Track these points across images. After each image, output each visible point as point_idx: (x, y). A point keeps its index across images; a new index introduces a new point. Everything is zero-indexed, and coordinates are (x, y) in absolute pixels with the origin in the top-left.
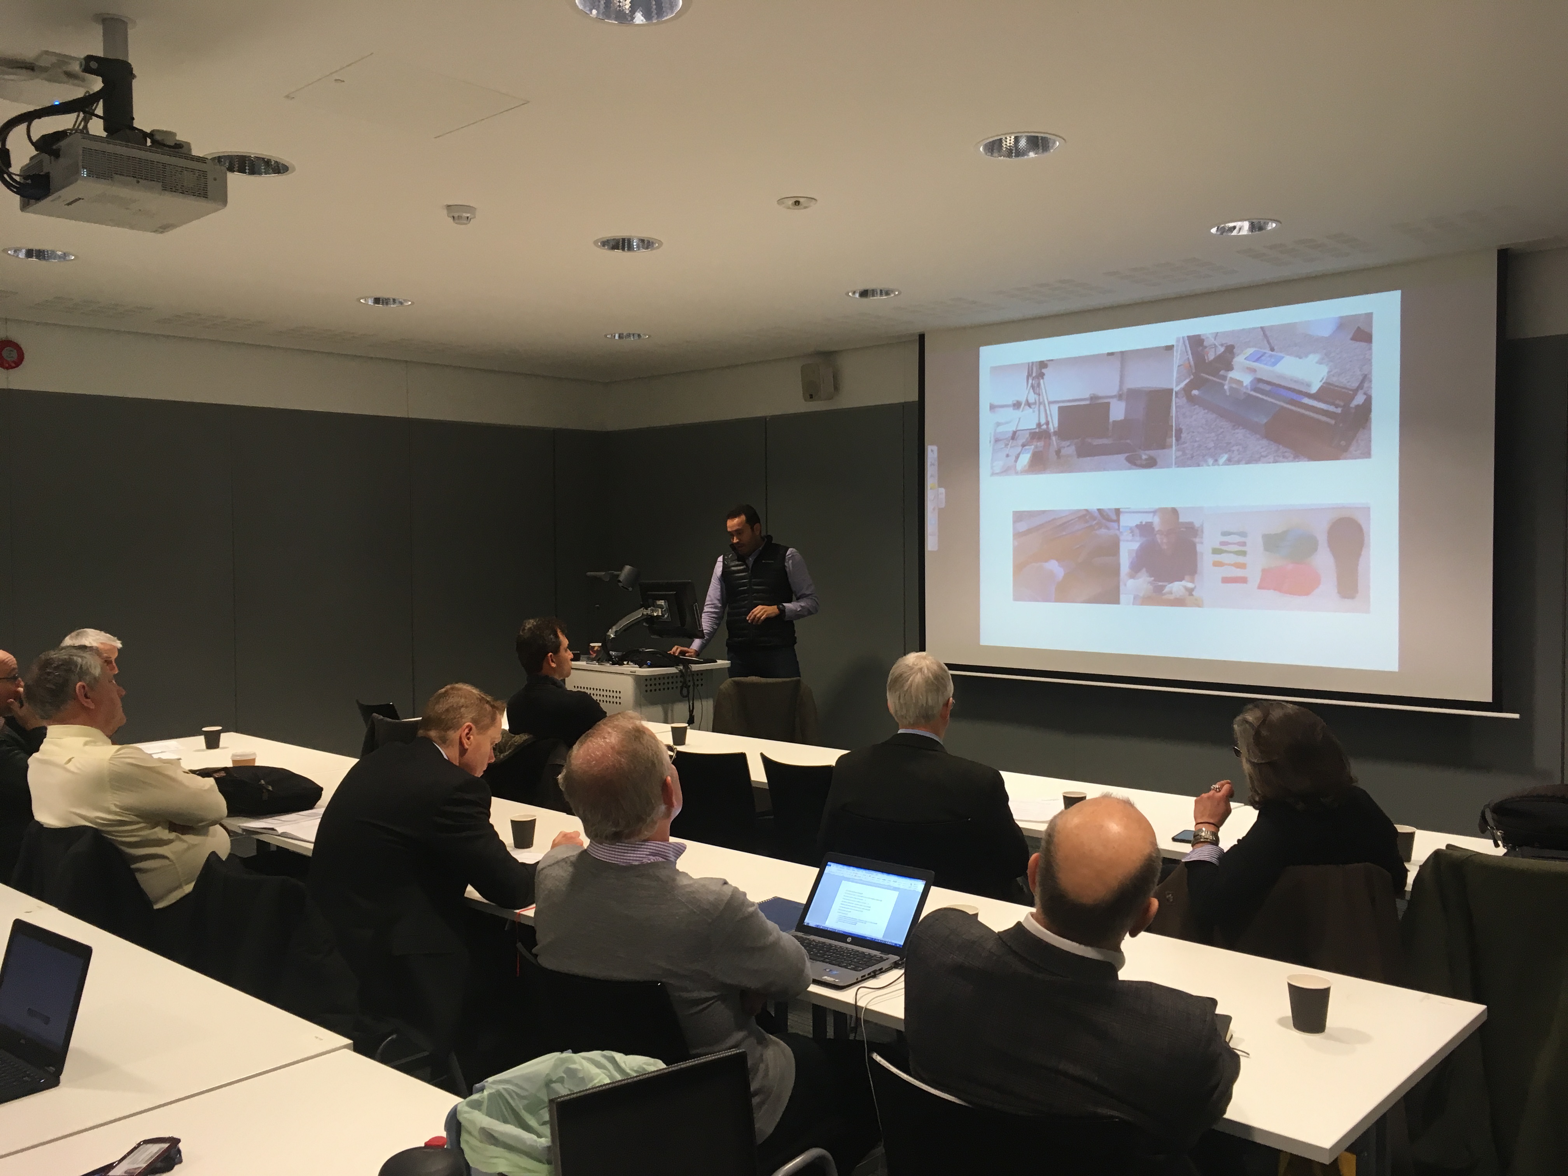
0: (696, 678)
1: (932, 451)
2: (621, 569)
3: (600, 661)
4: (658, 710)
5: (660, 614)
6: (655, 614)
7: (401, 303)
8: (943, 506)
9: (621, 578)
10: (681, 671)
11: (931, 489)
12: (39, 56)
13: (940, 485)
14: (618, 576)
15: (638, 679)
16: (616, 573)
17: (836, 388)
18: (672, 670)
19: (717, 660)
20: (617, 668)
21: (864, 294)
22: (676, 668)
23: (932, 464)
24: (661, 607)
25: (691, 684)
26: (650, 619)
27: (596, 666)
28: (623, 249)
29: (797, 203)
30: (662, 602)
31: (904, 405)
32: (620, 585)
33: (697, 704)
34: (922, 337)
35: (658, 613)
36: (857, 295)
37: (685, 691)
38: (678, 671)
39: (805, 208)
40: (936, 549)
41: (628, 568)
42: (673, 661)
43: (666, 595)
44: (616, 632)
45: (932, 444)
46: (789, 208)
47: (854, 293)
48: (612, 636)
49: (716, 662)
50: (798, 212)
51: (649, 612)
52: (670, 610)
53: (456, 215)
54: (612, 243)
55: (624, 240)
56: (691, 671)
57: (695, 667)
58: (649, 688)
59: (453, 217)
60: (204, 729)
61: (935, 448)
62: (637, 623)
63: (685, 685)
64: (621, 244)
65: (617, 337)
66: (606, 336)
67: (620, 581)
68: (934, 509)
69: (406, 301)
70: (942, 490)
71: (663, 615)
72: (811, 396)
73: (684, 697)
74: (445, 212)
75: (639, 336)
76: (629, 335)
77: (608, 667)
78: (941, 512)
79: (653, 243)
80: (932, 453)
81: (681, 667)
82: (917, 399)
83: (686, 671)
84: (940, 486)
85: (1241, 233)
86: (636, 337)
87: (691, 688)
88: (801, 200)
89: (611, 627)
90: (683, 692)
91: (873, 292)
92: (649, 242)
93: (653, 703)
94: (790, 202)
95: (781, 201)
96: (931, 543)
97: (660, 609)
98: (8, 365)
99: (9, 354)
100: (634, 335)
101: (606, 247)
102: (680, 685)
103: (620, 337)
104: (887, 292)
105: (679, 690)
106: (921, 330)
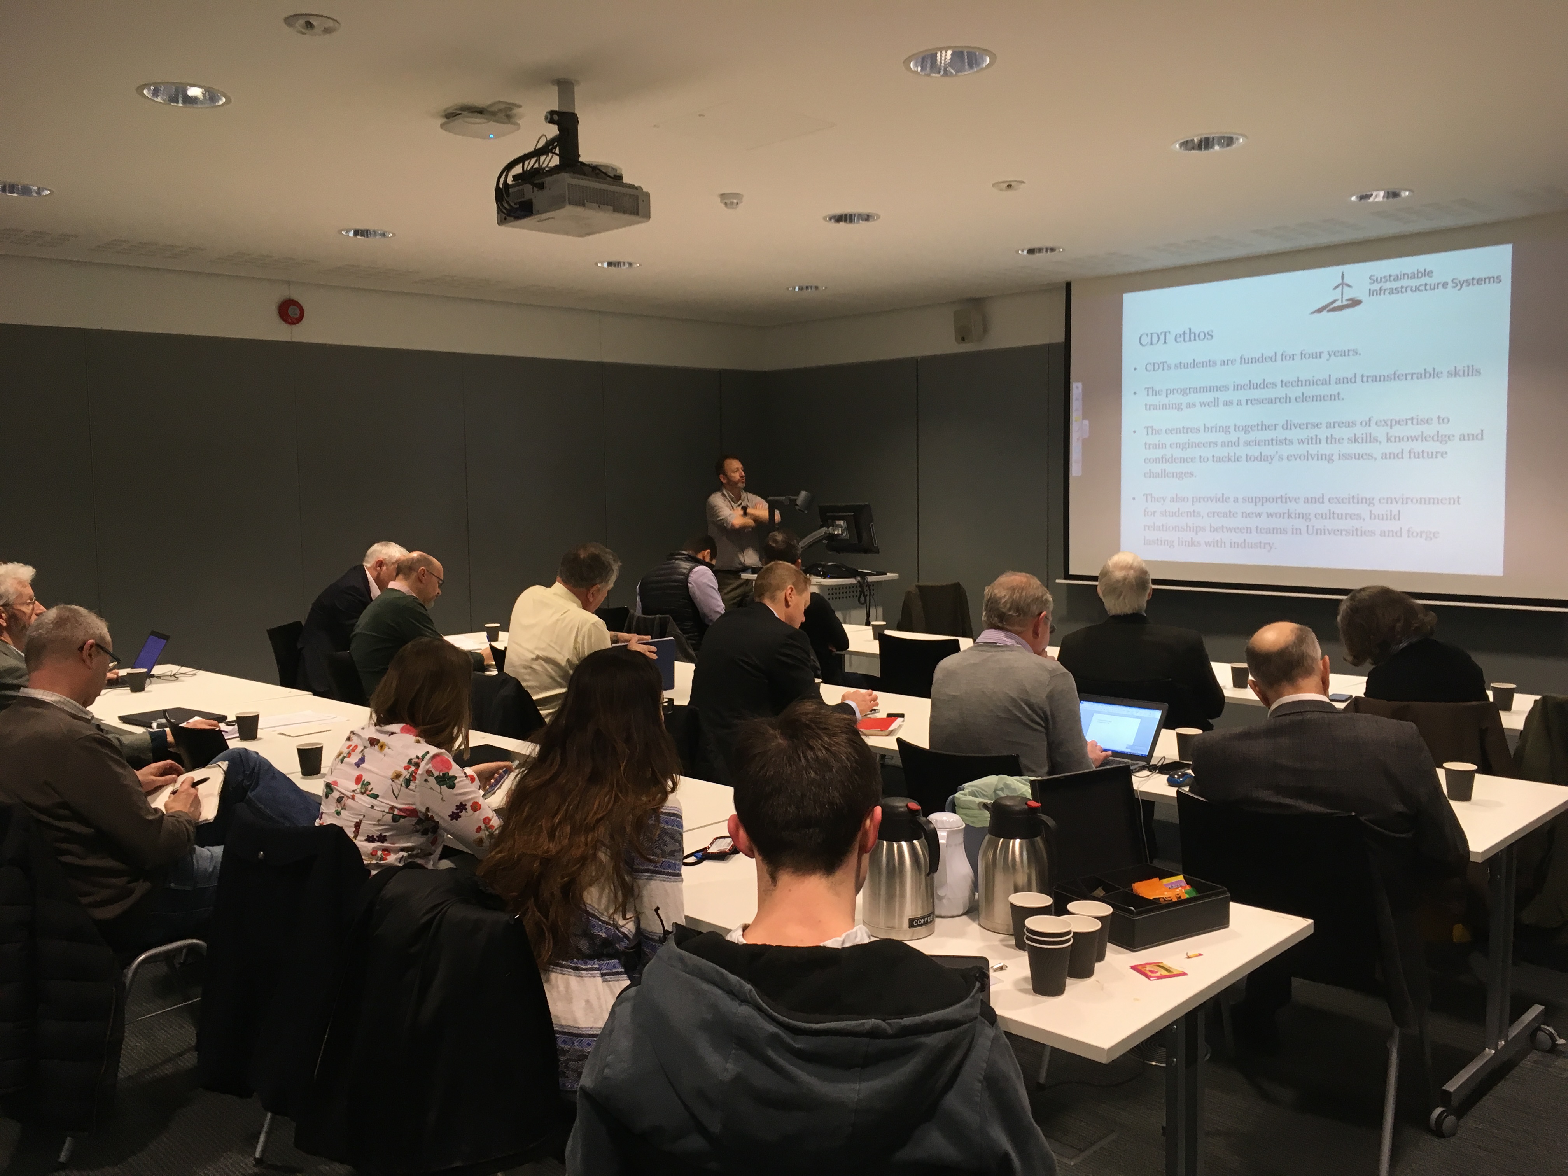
0: (871, 587)
1: (1077, 387)
2: (798, 494)
5: (840, 532)
6: (836, 533)
7: (630, 265)
8: (1086, 435)
9: (799, 502)
10: (859, 582)
11: (1076, 421)
12: (491, 105)
14: (796, 500)
16: (792, 497)
17: (985, 330)
18: (852, 581)
19: (888, 573)
21: (1031, 251)
22: (855, 579)
23: (1077, 399)
24: (841, 527)
25: (866, 593)
26: (831, 537)
28: (846, 222)
29: (1009, 186)
30: (841, 523)
31: (1049, 347)
32: (797, 507)
33: (873, 611)
34: (1068, 285)
35: (838, 531)
36: (1025, 252)
37: (862, 599)
38: (855, 582)
39: (1015, 189)
40: (1080, 474)
41: (803, 493)
42: (852, 573)
43: (845, 516)
45: (1077, 381)
46: (1001, 190)
47: (1023, 251)
49: (886, 574)
50: (1010, 193)
51: (829, 530)
52: (848, 528)
53: (728, 201)
54: (837, 218)
55: (846, 215)
56: (867, 581)
57: (871, 579)
59: (726, 204)
60: (487, 625)
61: (1080, 385)
62: (818, 541)
63: (863, 594)
64: (844, 218)
65: (797, 289)
66: (788, 289)
67: (797, 505)
68: (1078, 439)
69: (636, 264)
70: (1086, 422)
71: (842, 534)
72: (963, 339)
73: (862, 604)
74: (719, 199)
75: (818, 288)
76: (807, 288)
78: (1085, 442)
79: (871, 216)
80: (1077, 389)
81: (859, 579)
82: (1064, 341)
83: (864, 581)
84: (1084, 418)
85: (1376, 200)
86: (814, 289)
87: (868, 598)
88: (1012, 184)
90: (861, 599)
91: (1040, 250)
92: (868, 216)
94: (1004, 186)
95: (996, 185)
96: (1075, 470)
97: (840, 529)
98: (290, 321)
99: (293, 312)
100: (811, 287)
101: (833, 221)
102: (858, 594)
103: (799, 289)
104: (1052, 250)
105: (857, 598)
106: (1068, 279)
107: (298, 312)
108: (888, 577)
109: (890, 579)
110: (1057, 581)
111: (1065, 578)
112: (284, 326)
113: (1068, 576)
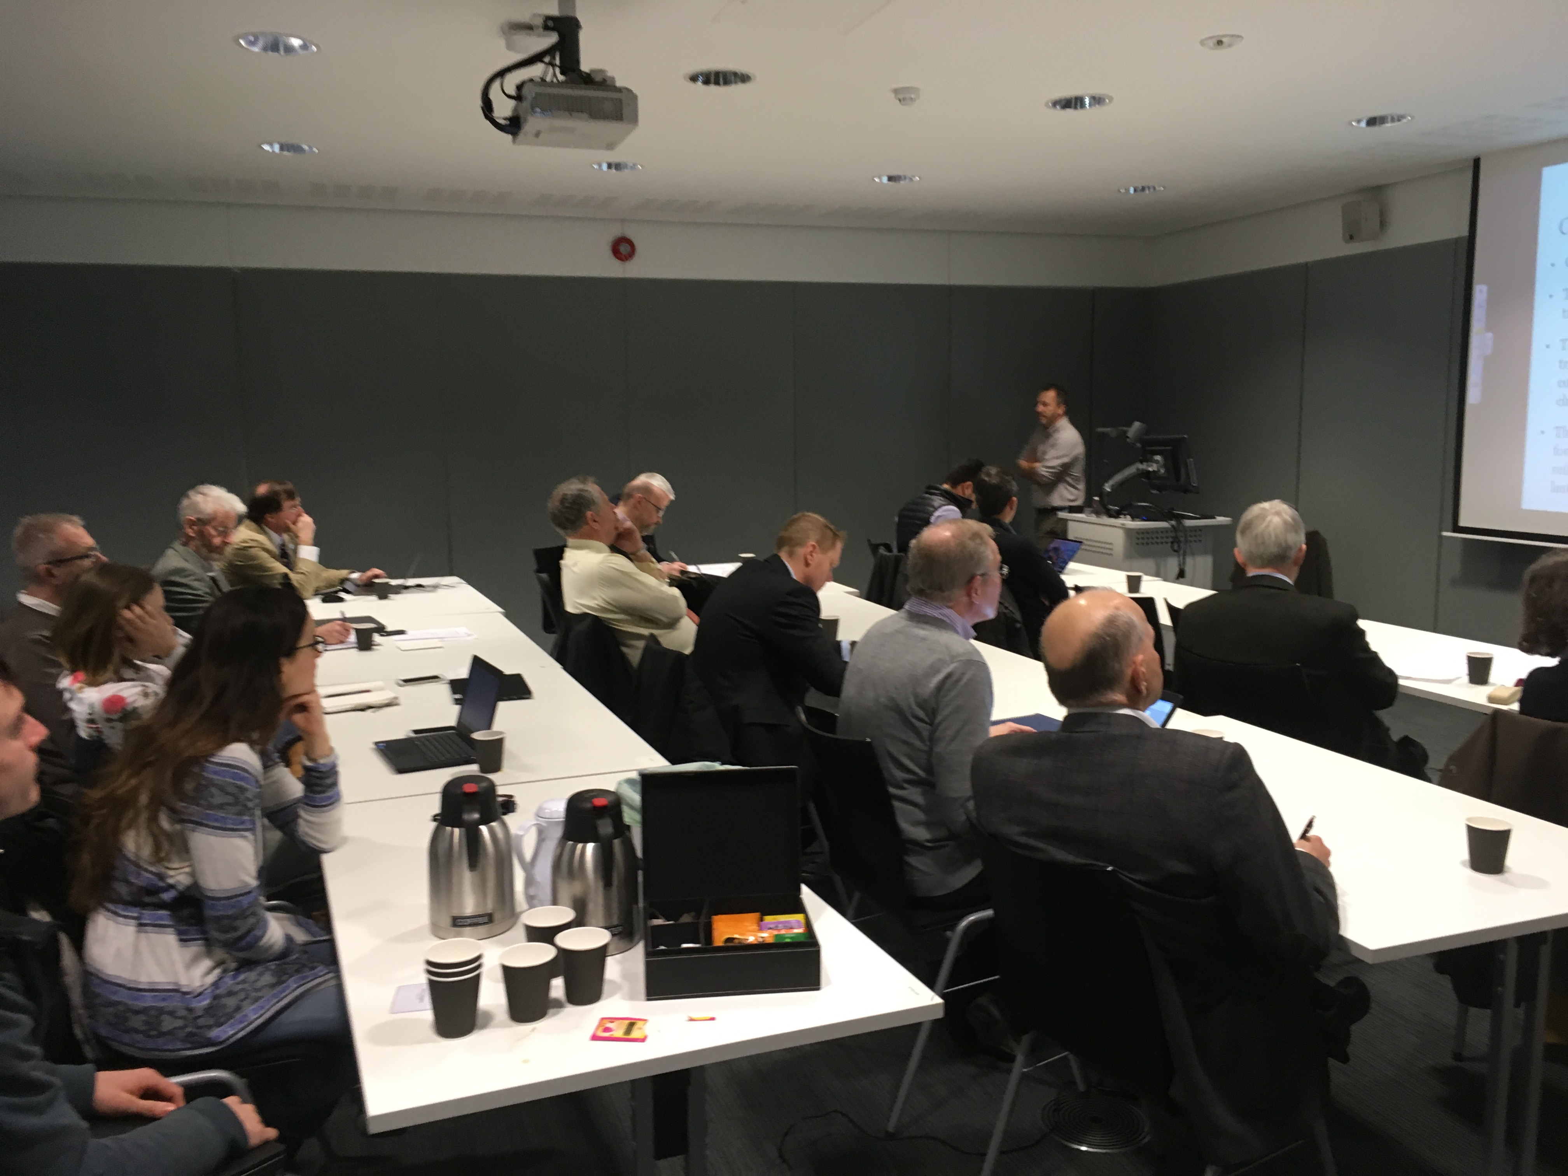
0: (1189, 533)
1: (1481, 291)
2: (1129, 425)
3: (1098, 513)
4: (1150, 563)
5: (1156, 469)
6: (1150, 469)
7: (911, 180)
8: (1490, 353)
9: (1130, 434)
10: (1173, 526)
11: (1477, 334)
13: (1488, 328)
14: (1125, 432)
15: (1129, 532)
16: (1125, 428)
17: (1383, 225)
18: (1165, 525)
19: (1216, 517)
20: (1112, 521)
21: (1372, 122)
22: (1169, 523)
23: (1480, 307)
24: (1157, 462)
25: (1182, 539)
26: (1147, 474)
27: (1093, 518)
28: (1076, 108)
29: (1220, 43)
30: (1158, 458)
31: (1456, 241)
32: (1128, 440)
33: (1189, 561)
34: (1477, 162)
35: (1152, 468)
36: (1363, 124)
37: (1176, 547)
38: (1170, 526)
39: (1230, 46)
40: (1477, 401)
41: (1137, 425)
42: (1168, 516)
43: (1165, 450)
44: (1113, 486)
45: (1480, 283)
46: (1216, 49)
47: (1359, 121)
48: (1109, 490)
49: (1214, 518)
51: (1143, 466)
52: (1165, 466)
53: (901, 97)
54: (1063, 103)
55: (1076, 98)
56: (1184, 526)
57: (1188, 523)
58: (1140, 541)
59: (900, 99)
61: (1483, 287)
62: (1134, 477)
63: (1175, 541)
64: (1072, 103)
65: (1132, 191)
66: (1121, 192)
67: (1128, 437)
68: (1478, 356)
70: (1490, 335)
71: (1159, 471)
72: (1351, 237)
73: (1175, 551)
74: (893, 95)
75: (1154, 188)
76: (1143, 189)
77: (1106, 520)
78: (1487, 359)
79: (1103, 98)
80: (1480, 294)
81: (1175, 522)
82: (1468, 234)
83: (1180, 525)
84: (1488, 330)
86: (1152, 190)
87: (1182, 545)
88: (1224, 40)
89: (1106, 481)
90: (1174, 547)
91: (1383, 119)
92: (1100, 98)
93: (1144, 555)
94: (1211, 43)
95: (1202, 43)
96: (1473, 395)
97: (1156, 465)
98: (624, 258)
99: (624, 249)
100: (1149, 188)
101: (1058, 107)
102: (1170, 540)
103: (1135, 190)
104: (1400, 118)
105: (1169, 544)
106: (1474, 154)
107: (628, 248)
108: (1220, 521)
109: (1220, 523)
110: (1445, 534)
111: (1454, 531)
112: (618, 262)
113: (1457, 529)
